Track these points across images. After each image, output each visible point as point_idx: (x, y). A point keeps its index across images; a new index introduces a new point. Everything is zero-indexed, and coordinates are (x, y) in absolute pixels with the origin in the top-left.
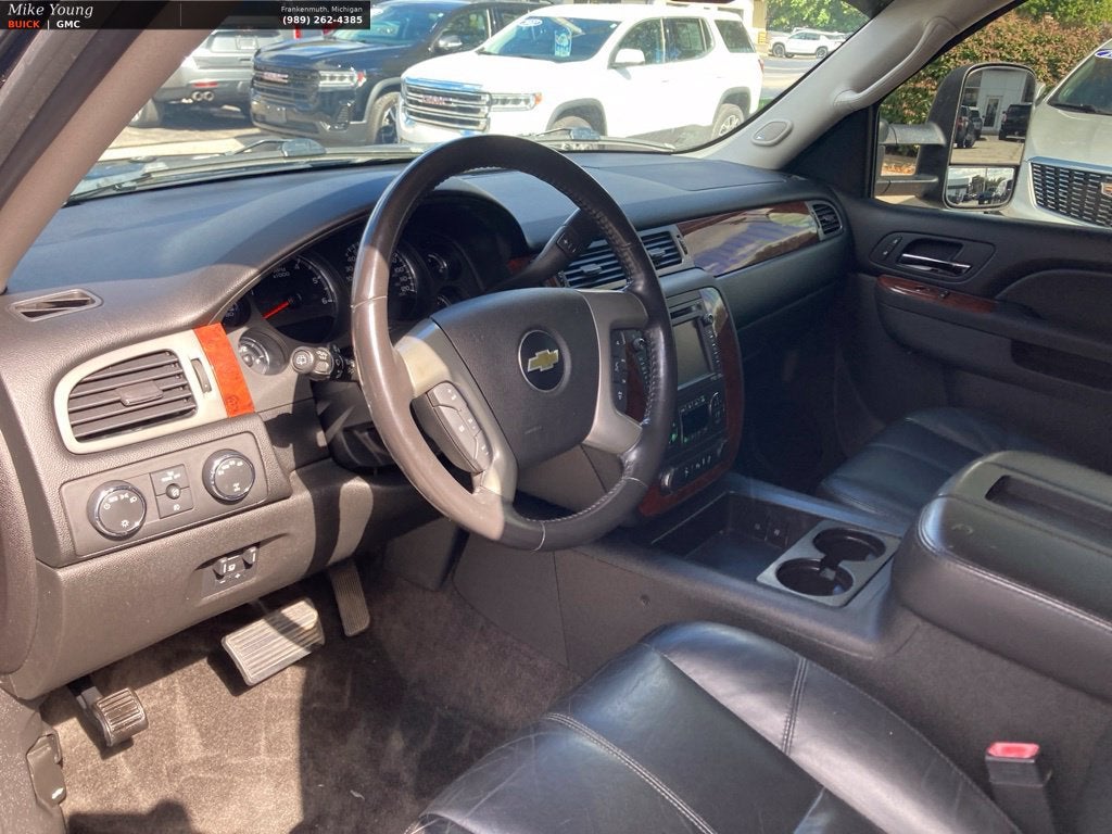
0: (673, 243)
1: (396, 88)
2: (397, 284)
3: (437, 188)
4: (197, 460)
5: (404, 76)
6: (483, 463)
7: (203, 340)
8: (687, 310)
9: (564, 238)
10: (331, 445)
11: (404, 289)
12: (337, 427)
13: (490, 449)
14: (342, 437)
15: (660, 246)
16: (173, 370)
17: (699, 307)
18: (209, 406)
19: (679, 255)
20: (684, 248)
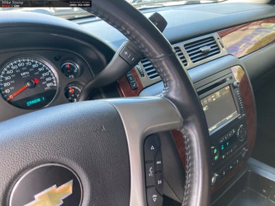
0: (215, 43)
2: (44, 83)
8: (224, 81)
9: (125, 50)
11: (48, 85)
15: (208, 45)
17: (231, 78)
19: (218, 49)
20: (221, 45)
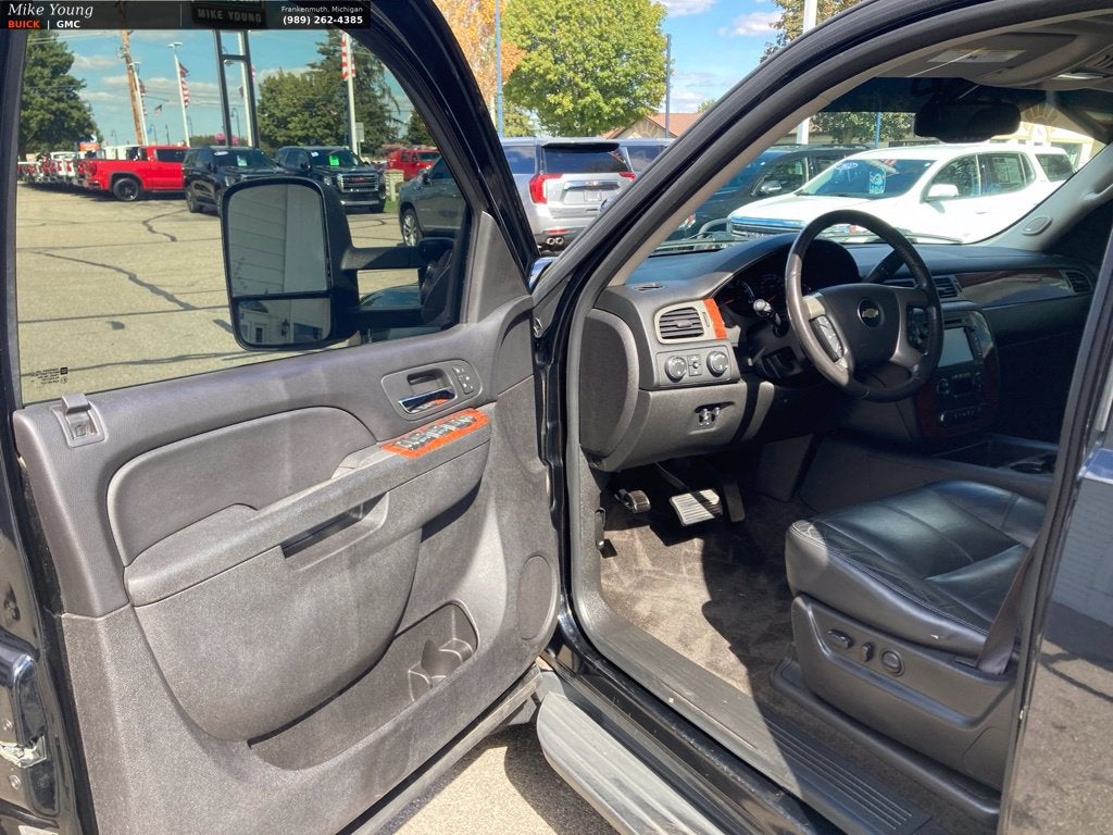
1: (722, 227)
3: (818, 237)
4: (704, 354)
5: (730, 217)
6: (839, 355)
7: (707, 305)
8: (960, 321)
10: (755, 365)
12: (758, 357)
13: (842, 349)
14: (760, 362)
16: (695, 316)
18: (709, 332)
20: (960, 291)
